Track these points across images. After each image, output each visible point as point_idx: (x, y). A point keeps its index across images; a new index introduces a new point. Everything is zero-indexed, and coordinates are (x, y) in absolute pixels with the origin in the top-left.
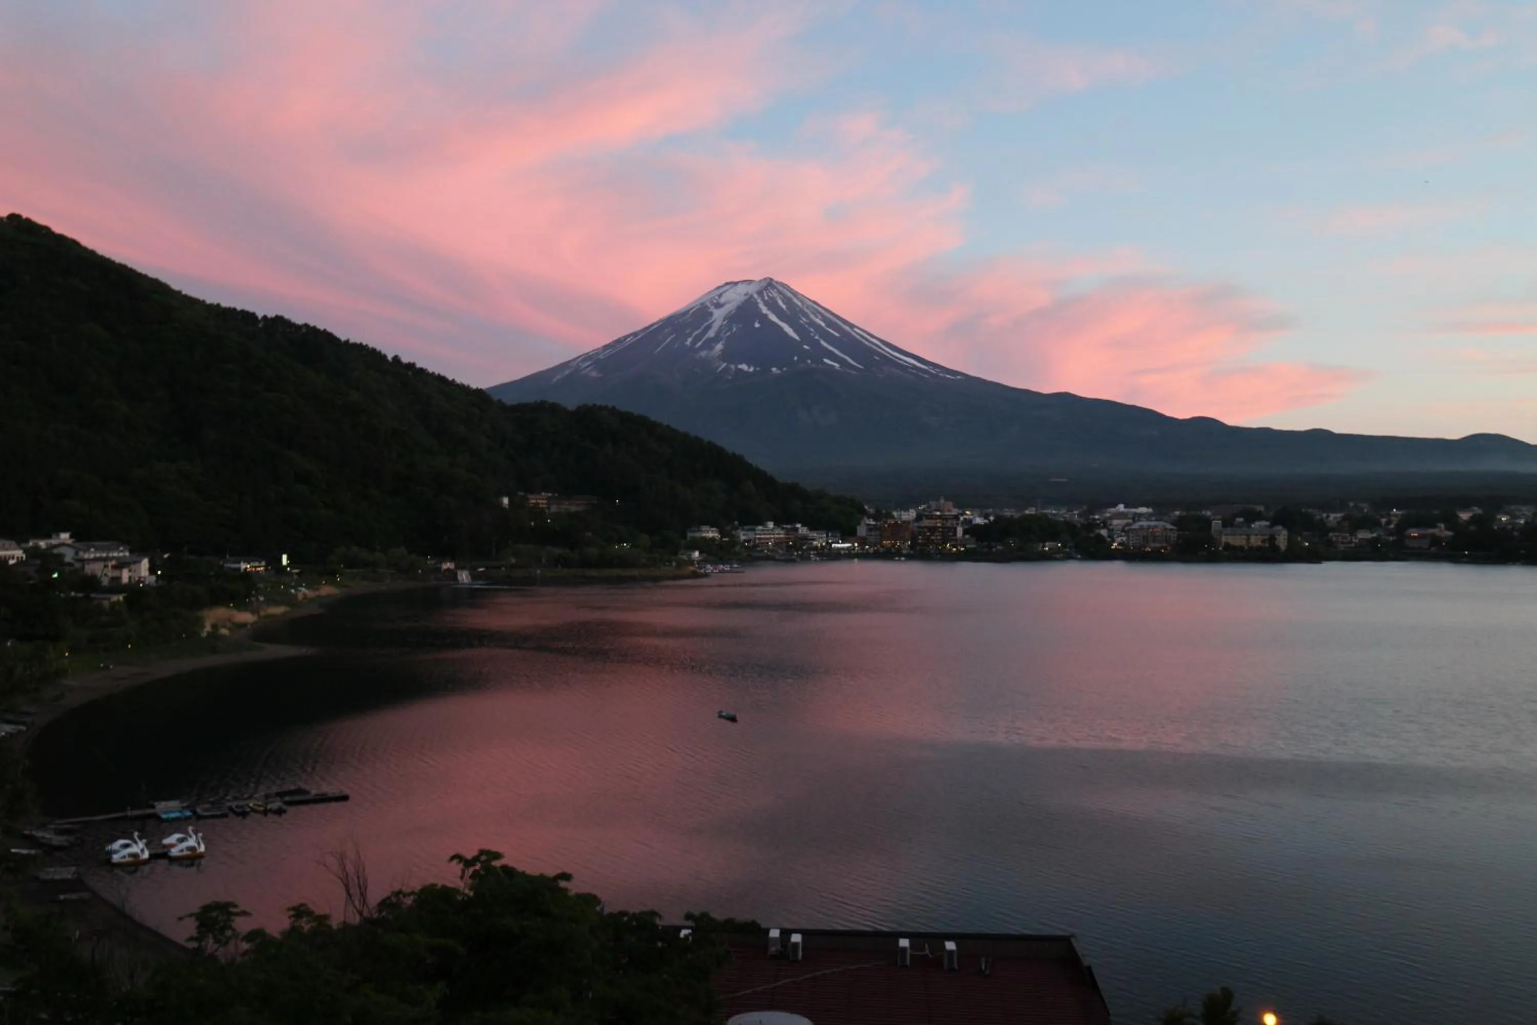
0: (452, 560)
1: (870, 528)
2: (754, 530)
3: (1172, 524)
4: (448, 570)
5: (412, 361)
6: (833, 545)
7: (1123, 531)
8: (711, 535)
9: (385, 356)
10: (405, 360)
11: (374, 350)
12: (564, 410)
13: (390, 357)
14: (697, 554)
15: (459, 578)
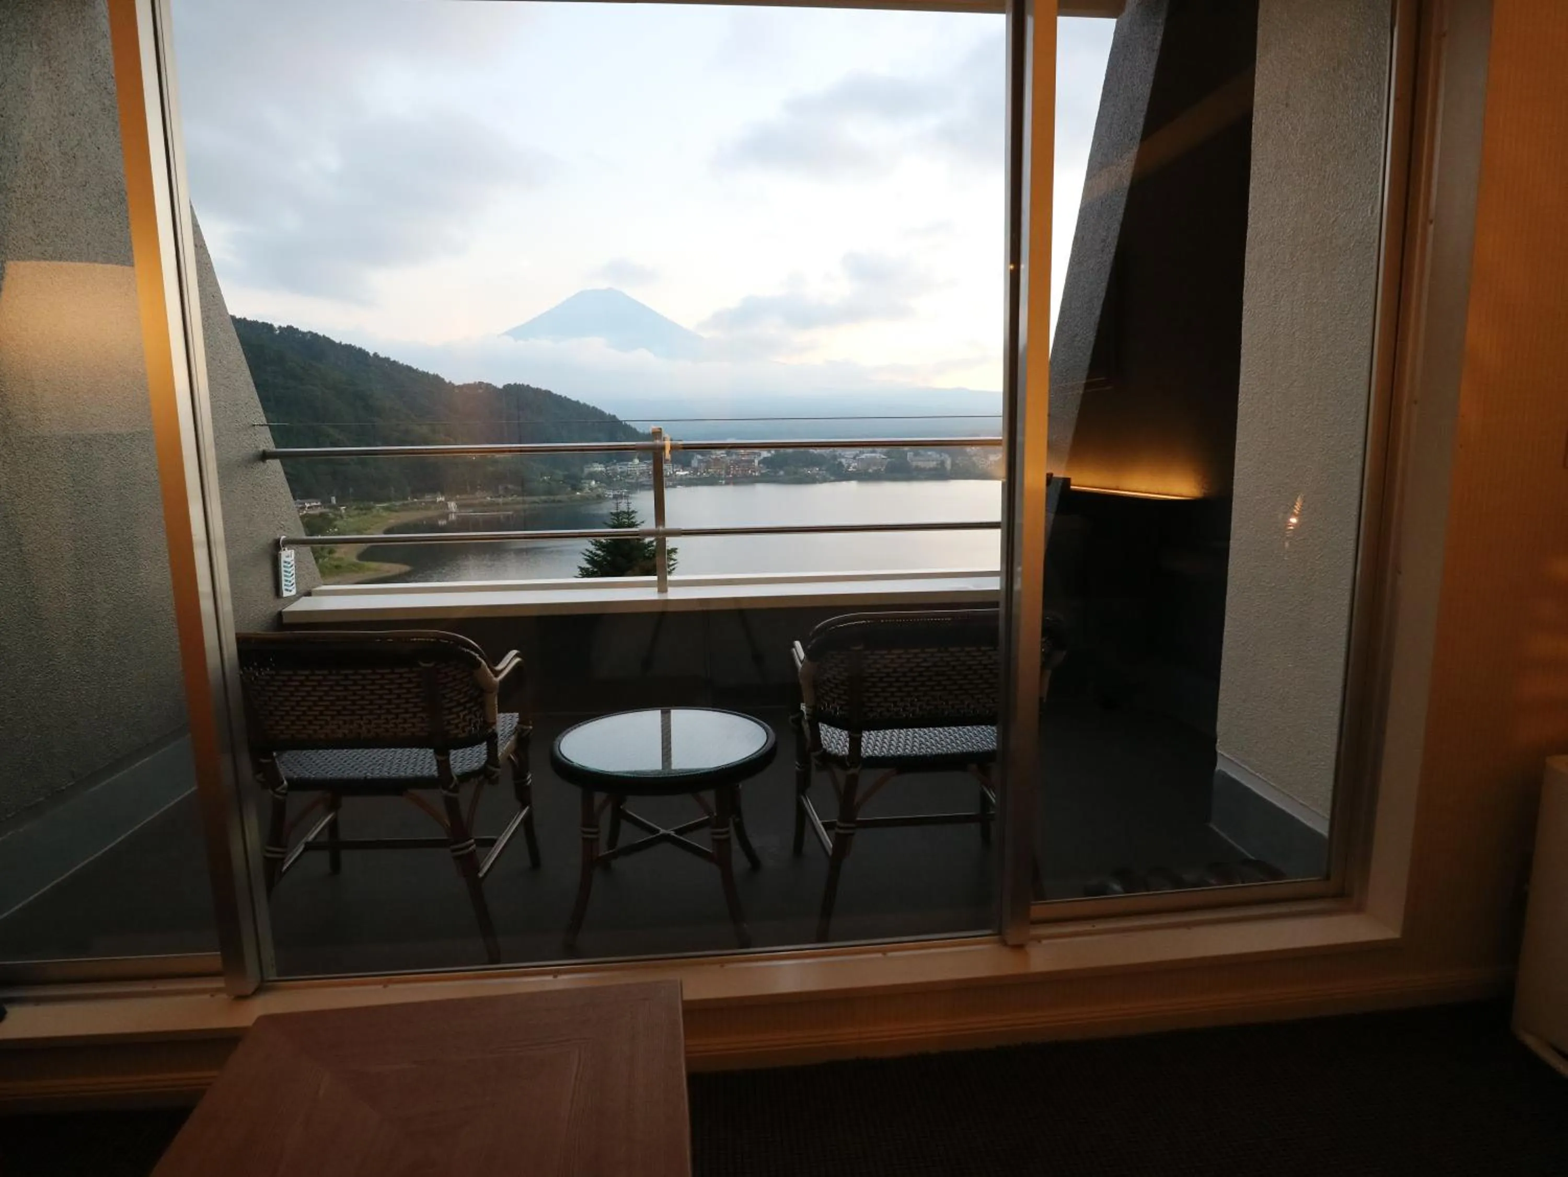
0: (443, 494)
1: (700, 461)
2: (627, 465)
3: (884, 455)
4: (440, 502)
5: (387, 356)
6: (677, 473)
7: (854, 458)
8: (600, 469)
9: (368, 354)
10: (382, 355)
11: (360, 349)
12: (495, 388)
13: (371, 353)
14: (593, 483)
15: (449, 506)
